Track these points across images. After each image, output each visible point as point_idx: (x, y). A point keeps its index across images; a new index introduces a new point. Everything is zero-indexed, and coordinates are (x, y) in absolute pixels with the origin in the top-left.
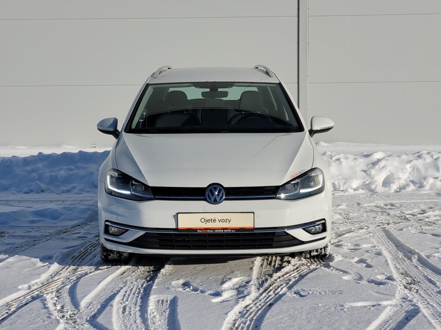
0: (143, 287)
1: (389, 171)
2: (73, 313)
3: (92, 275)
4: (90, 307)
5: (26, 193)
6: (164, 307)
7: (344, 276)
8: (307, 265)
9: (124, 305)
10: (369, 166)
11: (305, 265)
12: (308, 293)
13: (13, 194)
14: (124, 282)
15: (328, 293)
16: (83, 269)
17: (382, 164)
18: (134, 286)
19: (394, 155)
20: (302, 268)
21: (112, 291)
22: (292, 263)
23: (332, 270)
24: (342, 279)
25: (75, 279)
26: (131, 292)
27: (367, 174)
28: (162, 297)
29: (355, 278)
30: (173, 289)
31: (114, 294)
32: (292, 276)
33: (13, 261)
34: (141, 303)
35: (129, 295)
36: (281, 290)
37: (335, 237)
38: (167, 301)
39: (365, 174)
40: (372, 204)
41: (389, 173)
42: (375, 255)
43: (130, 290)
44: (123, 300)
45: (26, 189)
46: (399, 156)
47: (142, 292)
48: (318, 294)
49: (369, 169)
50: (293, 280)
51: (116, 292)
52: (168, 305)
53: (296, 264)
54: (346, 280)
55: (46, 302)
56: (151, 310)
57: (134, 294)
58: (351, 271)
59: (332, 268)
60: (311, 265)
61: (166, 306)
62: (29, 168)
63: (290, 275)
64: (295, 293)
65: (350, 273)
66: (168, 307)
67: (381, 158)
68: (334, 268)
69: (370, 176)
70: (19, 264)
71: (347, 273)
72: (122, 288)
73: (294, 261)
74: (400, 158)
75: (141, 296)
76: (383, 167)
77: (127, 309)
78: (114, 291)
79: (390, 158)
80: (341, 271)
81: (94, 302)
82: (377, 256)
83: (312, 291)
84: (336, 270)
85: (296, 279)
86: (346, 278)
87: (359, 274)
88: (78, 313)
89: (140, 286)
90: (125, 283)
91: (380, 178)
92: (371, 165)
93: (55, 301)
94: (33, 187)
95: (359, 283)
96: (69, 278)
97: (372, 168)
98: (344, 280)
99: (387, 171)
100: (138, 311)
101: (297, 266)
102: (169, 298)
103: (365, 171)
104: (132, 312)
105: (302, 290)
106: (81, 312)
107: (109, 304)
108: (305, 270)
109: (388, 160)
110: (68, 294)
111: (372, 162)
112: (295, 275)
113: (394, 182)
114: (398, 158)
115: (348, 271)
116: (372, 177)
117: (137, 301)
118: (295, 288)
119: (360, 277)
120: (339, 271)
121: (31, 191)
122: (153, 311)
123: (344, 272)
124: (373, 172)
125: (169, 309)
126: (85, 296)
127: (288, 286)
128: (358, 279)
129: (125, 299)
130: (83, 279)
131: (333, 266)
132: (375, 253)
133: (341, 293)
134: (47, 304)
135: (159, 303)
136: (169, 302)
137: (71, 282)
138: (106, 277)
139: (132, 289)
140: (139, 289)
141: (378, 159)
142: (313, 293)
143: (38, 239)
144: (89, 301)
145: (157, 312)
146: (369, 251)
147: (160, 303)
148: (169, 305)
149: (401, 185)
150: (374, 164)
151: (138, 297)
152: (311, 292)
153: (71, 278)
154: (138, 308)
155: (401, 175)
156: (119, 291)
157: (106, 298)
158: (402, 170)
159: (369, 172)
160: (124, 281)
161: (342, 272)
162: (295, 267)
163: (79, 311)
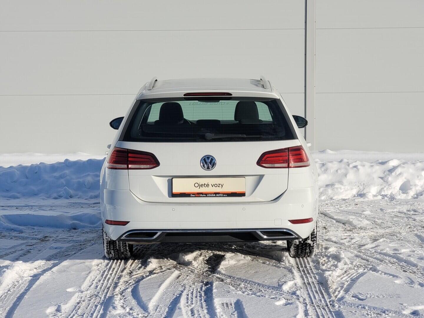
0: (203, 290)
1: (405, 178)
2: (144, 316)
3: (150, 279)
4: (158, 310)
5: (55, 198)
6: (230, 310)
7: (396, 280)
8: (354, 269)
9: (191, 308)
10: (385, 174)
11: (352, 269)
12: (366, 296)
13: (43, 199)
14: (182, 286)
15: (386, 297)
16: (137, 273)
17: (398, 171)
18: (193, 290)
19: (409, 163)
20: (351, 271)
21: (174, 294)
22: (339, 267)
23: (381, 274)
24: (395, 283)
25: (134, 282)
26: (192, 295)
27: (384, 181)
28: (225, 300)
29: (407, 282)
30: (234, 293)
31: (177, 297)
32: (343, 279)
33: (67, 265)
34: (206, 306)
35: (192, 299)
36: (339, 294)
37: (371, 242)
38: (231, 304)
39: (382, 181)
40: (395, 210)
41: (405, 180)
42: (418, 260)
43: (191, 293)
44: (187, 303)
45: (55, 195)
46: (413, 164)
47: (203, 295)
48: (376, 297)
49: (386, 176)
50: (346, 284)
51: (178, 295)
52: (233, 308)
53: (344, 268)
54: (399, 284)
55: (115, 305)
56: (219, 313)
57: (196, 297)
58: (400, 275)
59: (380, 272)
60: (358, 269)
61: (232, 308)
62: (57, 174)
63: (342, 279)
64: (353, 296)
65: (400, 277)
66: (234, 310)
67: (397, 165)
68: (382, 272)
69: (387, 183)
70: (74, 268)
71: (397, 277)
72: (182, 292)
73: (341, 265)
74: (415, 165)
75: (204, 299)
76: (400, 174)
77: (196, 312)
78: (175, 294)
79: (405, 165)
80: (391, 275)
81: (160, 305)
82: (420, 260)
83: (369, 294)
84: (385, 274)
85: (349, 282)
86: (398, 281)
87: (409, 278)
88: (148, 316)
89: (199, 289)
90: (184, 286)
91: (397, 184)
92: (388, 172)
93: (122, 304)
94: (62, 192)
95: (413, 287)
96: (127, 282)
97: (389, 175)
98: (397, 284)
99: (404, 178)
100: (206, 314)
101: (345, 270)
102: (232, 302)
103: (382, 178)
104: (201, 315)
105: (359, 293)
106: (151, 314)
107: (177, 308)
108: (355, 274)
109: (404, 167)
110: (132, 297)
111: (388, 170)
112: (346, 279)
113: (411, 189)
114: (412, 166)
115: (397, 275)
116: (389, 183)
117: (202, 304)
118: (352, 292)
119: (411, 281)
120: (389, 275)
121: (60, 197)
122: (222, 313)
123: (394, 276)
124: (390, 179)
125: (236, 312)
126: (151, 299)
127: (343, 289)
128: (409, 283)
129: (189, 302)
130: (141, 282)
131: (380, 270)
132: (417, 258)
133: (399, 297)
134: (117, 307)
135: (223, 305)
136: (233, 305)
137: (131, 286)
138: (164, 281)
139: (193, 292)
140: (199, 292)
141: (393, 166)
142: (370, 296)
143: (83, 244)
144: (155, 304)
145: (226, 315)
146: (412, 256)
147: (225, 306)
148: (235, 308)
149: (418, 192)
150: (391, 171)
151: (201, 300)
152: (369, 296)
153: (129, 282)
154: (206, 311)
155: (417, 182)
156: (181, 295)
157: (171, 301)
158: (418, 177)
159: (386, 179)
160: (182, 284)
161: (392, 277)
162: (343, 271)
163: (149, 313)
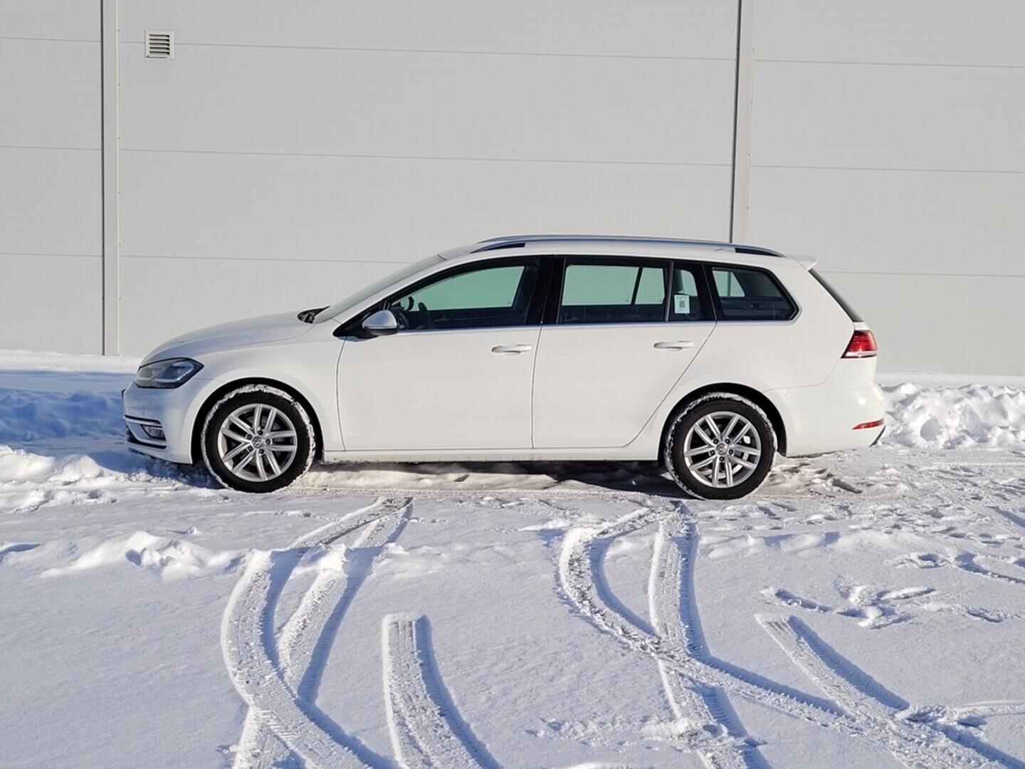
1: (930, 415)
4: (669, 632)
6: (789, 634)
10: (896, 406)
17: (919, 402)
19: (932, 389)
27: (896, 419)
38: (784, 625)
39: (892, 418)
41: (929, 418)
46: (939, 391)
49: (899, 411)
61: (791, 632)
67: (914, 393)
69: (902, 422)
74: (942, 394)
76: (921, 408)
79: (927, 394)
81: (668, 624)
88: (660, 642)
91: (916, 425)
92: (900, 405)
97: (903, 409)
99: (927, 414)
102: (783, 620)
103: (891, 414)
106: (663, 639)
109: (925, 397)
110: (609, 609)
111: (900, 399)
113: (940, 433)
114: (938, 395)
116: (905, 422)
120: (1007, 579)
124: (906, 416)
125: (802, 638)
126: (646, 612)
131: (987, 569)
135: (773, 626)
136: (789, 626)
141: (907, 395)
144: (658, 621)
147: (776, 627)
148: (795, 632)
149: (952, 437)
150: (906, 402)
152: (1002, 615)
155: (949, 421)
158: (950, 413)
159: (899, 415)
161: (1015, 581)
163: (660, 638)
